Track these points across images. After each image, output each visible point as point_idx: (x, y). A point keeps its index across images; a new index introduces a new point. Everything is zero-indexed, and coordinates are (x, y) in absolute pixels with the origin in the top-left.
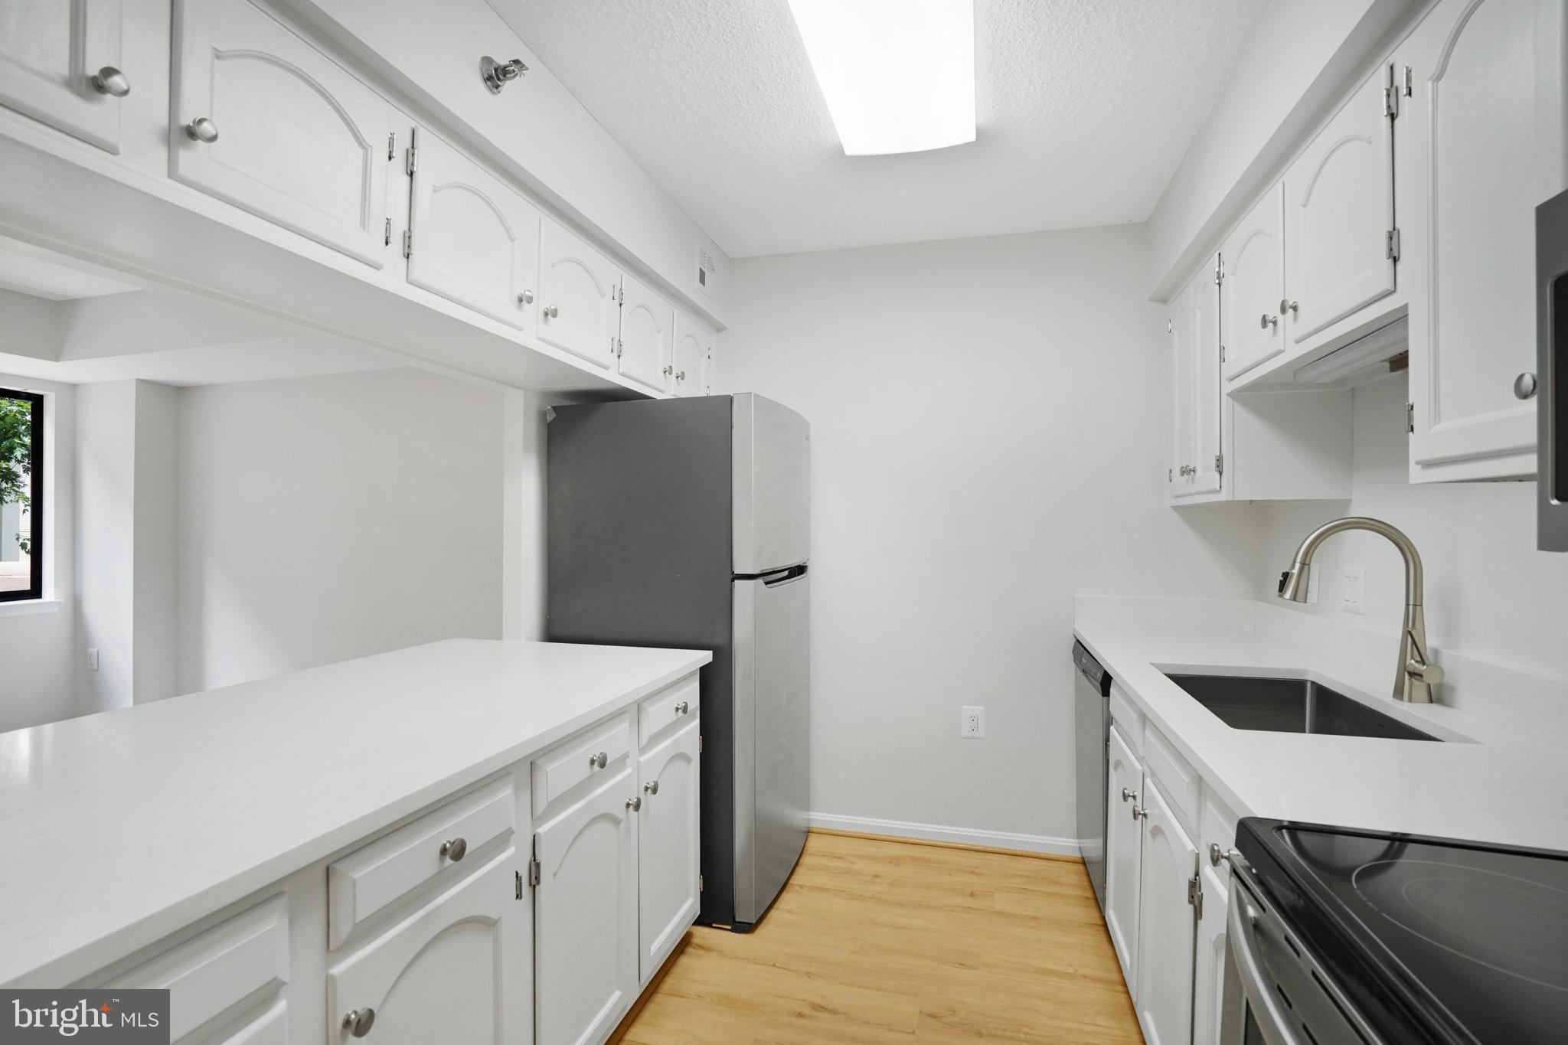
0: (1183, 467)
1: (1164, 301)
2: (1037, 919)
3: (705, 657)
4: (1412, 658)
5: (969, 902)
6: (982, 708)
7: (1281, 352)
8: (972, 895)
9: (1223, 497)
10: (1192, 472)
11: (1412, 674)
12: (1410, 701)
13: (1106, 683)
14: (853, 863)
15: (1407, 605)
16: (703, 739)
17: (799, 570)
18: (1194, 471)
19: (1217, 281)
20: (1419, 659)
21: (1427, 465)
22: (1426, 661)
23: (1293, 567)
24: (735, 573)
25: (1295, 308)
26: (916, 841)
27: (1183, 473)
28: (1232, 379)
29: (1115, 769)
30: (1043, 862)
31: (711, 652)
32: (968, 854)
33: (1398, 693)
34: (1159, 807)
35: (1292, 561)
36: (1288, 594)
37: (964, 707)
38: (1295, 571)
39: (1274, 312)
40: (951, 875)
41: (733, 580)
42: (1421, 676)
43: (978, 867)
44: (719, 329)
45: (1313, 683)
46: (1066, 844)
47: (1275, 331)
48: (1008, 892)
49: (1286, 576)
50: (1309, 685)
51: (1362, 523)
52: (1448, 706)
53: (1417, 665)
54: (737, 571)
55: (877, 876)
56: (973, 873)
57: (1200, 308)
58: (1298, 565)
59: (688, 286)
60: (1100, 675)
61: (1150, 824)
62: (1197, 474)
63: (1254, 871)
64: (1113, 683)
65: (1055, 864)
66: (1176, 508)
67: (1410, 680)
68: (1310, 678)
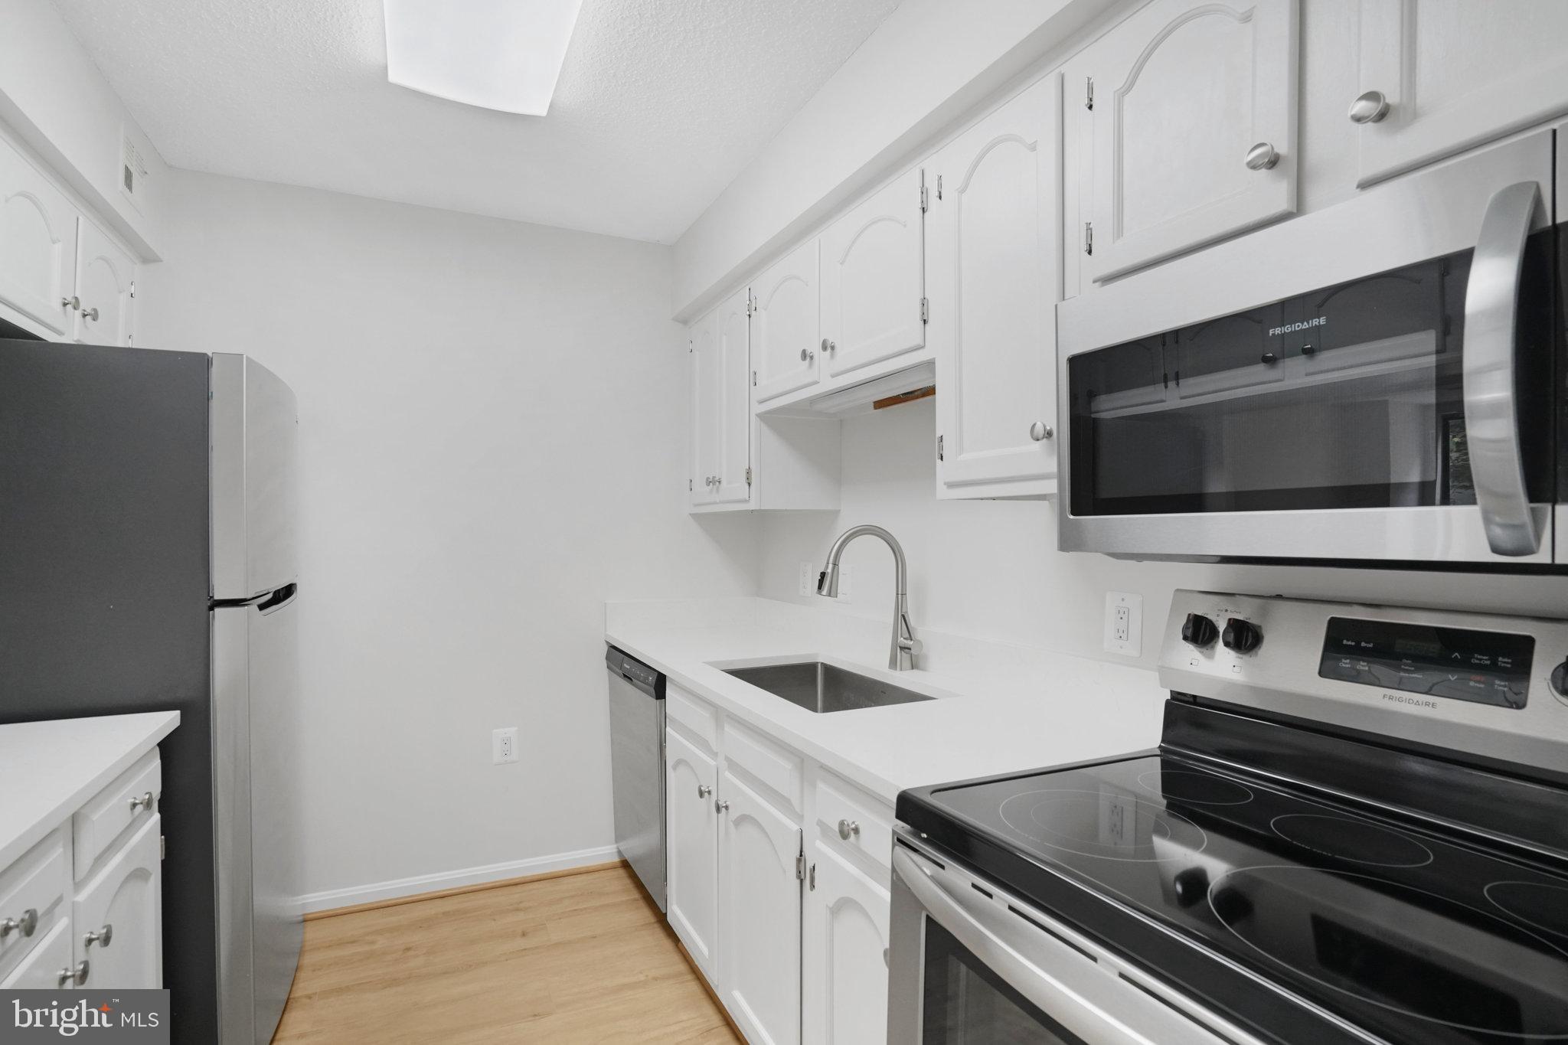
0: (708, 478)
1: (685, 322)
2: (595, 937)
3: (168, 721)
4: (902, 636)
5: (521, 943)
6: (514, 729)
7: (816, 383)
8: (524, 934)
9: (752, 506)
10: (717, 483)
11: (902, 648)
12: (901, 670)
13: (659, 685)
14: (373, 943)
15: (898, 594)
16: (166, 840)
17: (288, 591)
18: (719, 482)
19: (748, 313)
20: (907, 635)
21: (951, 485)
22: (913, 639)
23: (827, 567)
24: (216, 598)
25: (833, 348)
26: (444, 893)
27: (708, 482)
28: (761, 402)
29: (675, 768)
30: (584, 877)
31: (178, 712)
32: (506, 891)
33: (893, 664)
34: (743, 796)
35: (826, 562)
36: (825, 591)
37: (495, 731)
38: (829, 570)
39: (815, 348)
40: (494, 920)
41: (211, 608)
42: (910, 649)
43: (521, 902)
44: (147, 258)
45: (822, 663)
46: (605, 853)
47: (811, 365)
48: (560, 919)
49: (823, 575)
50: (819, 665)
51: (874, 530)
52: (922, 670)
53: (906, 641)
54: (216, 597)
55: (408, 949)
56: (517, 910)
57: (726, 334)
58: (830, 566)
59: (107, 185)
60: (652, 679)
61: (734, 813)
62: (721, 484)
63: (924, 835)
64: (668, 684)
65: (597, 875)
66: (695, 516)
67: (901, 653)
68: (820, 660)
